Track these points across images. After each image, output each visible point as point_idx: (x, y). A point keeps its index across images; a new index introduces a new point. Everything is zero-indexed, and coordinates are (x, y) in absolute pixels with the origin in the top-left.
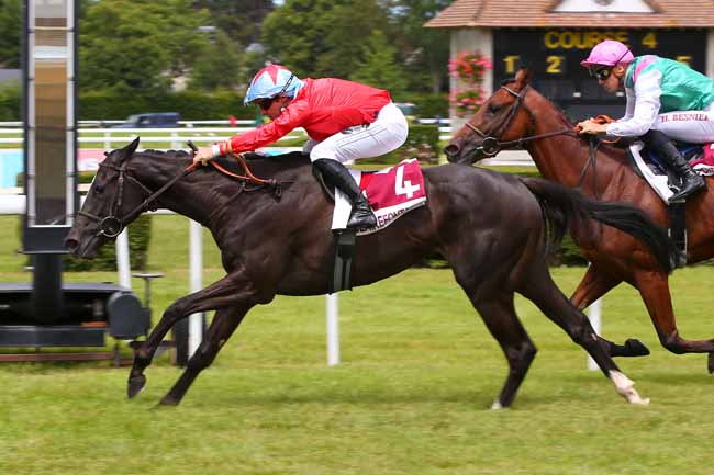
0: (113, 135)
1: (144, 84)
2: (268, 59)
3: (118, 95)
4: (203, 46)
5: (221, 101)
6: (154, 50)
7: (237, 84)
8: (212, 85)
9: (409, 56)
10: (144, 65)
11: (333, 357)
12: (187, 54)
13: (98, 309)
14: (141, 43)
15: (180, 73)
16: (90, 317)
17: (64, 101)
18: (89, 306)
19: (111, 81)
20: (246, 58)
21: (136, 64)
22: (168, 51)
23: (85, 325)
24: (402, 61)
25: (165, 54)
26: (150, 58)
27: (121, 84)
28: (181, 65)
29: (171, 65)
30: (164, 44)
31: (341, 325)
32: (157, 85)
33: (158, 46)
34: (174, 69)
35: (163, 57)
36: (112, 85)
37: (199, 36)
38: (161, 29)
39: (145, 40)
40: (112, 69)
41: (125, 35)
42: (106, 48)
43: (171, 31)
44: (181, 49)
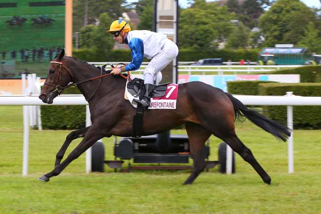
0: (192, 68)
1: (206, 45)
2: (261, 35)
3: (195, 51)
4: (232, 29)
5: (240, 54)
6: (210, 31)
7: (247, 45)
8: (236, 46)
10: (206, 37)
11: (291, 169)
12: (225, 32)
13: (186, 146)
14: (205, 28)
15: (221, 40)
16: (182, 150)
18: (182, 145)
19: (191, 44)
20: (251, 34)
21: (202, 37)
22: (217, 31)
23: (180, 153)
25: (215, 32)
26: (209, 34)
28: (223, 37)
29: (217, 37)
30: (215, 28)
31: (295, 154)
32: (211, 46)
33: (212, 29)
34: (219, 39)
35: (215, 34)
36: (191, 46)
37: (231, 24)
38: (214, 21)
39: (206, 26)
40: (191, 39)
41: (198, 24)
42: (190, 30)
43: (218, 22)
44: (222, 30)
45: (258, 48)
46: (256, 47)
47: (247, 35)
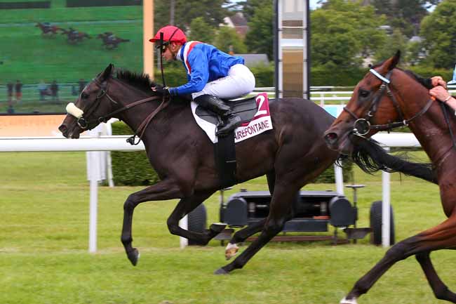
0: (325, 96)
1: (345, 63)
3: (328, 70)
4: (383, 38)
6: (351, 42)
7: (404, 62)
10: (344, 51)
12: (373, 43)
13: (323, 207)
14: (343, 37)
15: (366, 55)
16: (318, 212)
17: (301, 74)
18: (317, 206)
19: (324, 61)
20: (410, 46)
21: (340, 50)
22: (360, 41)
23: (315, 218)
25: (358, 44)
26: (349, 46)
28: (368, 51)
29: (362, 50)
30: (359, 37)
32: (353, 63)
33: (353, 39)
34: (364, 53)
35: (357, 46)
36: (324, 63)
37: (380, 32)
38: (356, 28)
39: (345, 35)
40: (324, 53)
41: (332, 32)
42: (321, 41)
43: (362, 28)
44: (368, 40)
45: (419, 65)
46: (416, 63)
47: (404, 47)
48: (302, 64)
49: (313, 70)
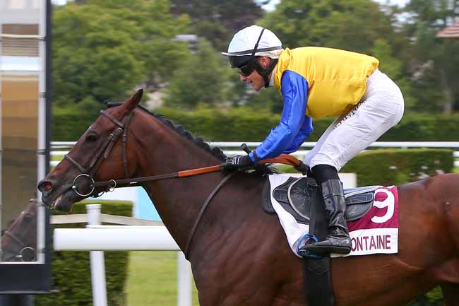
3: (86, 113)
4: (182, 57)
5: (203, 120)
6: (124, 63)
7: (220, 100)
8: (192, 102)
9: (418, 69)
10: (115, 79)
12: (164, 64)
14: (112, 54)
15: (155, 88)
17: (36, 120)
19: (78, 98)
21: (107, 77)
22: (142, 62)
24: (410, 75)
25: (138, 66)
26: (122, 71)
27: (89, 100)
30: (138, 56)
33: (131, 57)
34: (149, 84)
35: (137, 70)
36: (78, 101)
37: (178, 46)
38: (134, 38)
39: (116, 51)
40: (78, 82)
41: (94, 45)
42: (73, 60)
43: (143, 40)
44: (156, 59)
45: (247, 105)
46: (241, 103)
47: (221, 74)
48: (36, 102)
49: (58, 111)
